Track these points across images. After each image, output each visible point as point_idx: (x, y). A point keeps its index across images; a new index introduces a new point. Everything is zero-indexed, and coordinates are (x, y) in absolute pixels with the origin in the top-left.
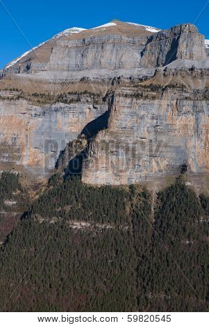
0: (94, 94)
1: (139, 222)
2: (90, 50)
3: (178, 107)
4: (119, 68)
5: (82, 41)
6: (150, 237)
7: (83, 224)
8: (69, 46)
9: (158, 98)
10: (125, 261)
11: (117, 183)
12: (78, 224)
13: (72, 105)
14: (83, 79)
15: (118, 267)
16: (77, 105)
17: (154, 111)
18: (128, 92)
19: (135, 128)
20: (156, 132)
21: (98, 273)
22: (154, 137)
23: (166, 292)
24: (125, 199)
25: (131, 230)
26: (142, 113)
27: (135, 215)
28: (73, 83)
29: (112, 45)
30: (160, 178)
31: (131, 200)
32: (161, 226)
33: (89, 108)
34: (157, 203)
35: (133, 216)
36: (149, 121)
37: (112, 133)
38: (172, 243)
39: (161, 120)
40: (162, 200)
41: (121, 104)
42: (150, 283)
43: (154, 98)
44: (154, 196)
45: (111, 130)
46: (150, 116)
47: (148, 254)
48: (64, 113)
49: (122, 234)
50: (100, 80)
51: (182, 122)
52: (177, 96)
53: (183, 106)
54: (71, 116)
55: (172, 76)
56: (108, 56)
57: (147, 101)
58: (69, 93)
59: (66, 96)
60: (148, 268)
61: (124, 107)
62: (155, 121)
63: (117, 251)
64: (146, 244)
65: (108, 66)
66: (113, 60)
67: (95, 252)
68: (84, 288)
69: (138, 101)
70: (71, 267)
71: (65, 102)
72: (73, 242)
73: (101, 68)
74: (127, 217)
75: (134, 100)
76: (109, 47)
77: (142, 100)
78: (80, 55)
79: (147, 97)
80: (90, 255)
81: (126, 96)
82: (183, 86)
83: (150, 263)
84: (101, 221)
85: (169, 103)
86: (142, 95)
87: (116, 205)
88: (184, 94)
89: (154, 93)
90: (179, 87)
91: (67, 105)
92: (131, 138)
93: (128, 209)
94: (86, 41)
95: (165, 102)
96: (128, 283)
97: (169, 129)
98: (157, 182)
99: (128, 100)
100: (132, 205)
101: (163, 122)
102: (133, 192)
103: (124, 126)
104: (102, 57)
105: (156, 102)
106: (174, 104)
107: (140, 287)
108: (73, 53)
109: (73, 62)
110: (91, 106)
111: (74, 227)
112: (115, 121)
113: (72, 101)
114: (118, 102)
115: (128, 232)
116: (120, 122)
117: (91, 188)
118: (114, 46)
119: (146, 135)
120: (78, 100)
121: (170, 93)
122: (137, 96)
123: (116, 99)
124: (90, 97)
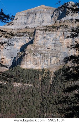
0: (30, 33)
1: (44, 83)
2: (30, 16)
3: (65, 35)
4: (42, 23)
5: (27, 13)
6: (49, 90)
7: (19, 84)
8: (22, 15)
9: (55, 31)
10: (36, 100)
11: (37, 68)
12: (16, 84)
13: (20, 37)
14: (26, 28)
15: (32, 102)
16: (22, 37)
17: (54, 36)
18: (42, 29)
19: (45, 44)
20: (55, 46)
21: (22, 105)
22: (54, 48)
23: (53, 113)
24: (40, 75)
25: (41, 87)
26: (48, 37)
27: (43, 81)
28: (22, 29)
29: (39, 13)
30: (56, 66)
31: (42, 75)
32: (54, 85)
33: (28, 39)
34: (54, 76)
35: (42, 81)
36: (51, 41)
37: (34, 46)
38: (58, 92)
39: (57, 41)
40: (56, 75)
41: (39, 34)
42: (46, 109)
43: (53, 31)
44: (53, 73)
45: (34, 45)
46: (52, 39)
47: (46, 97)
48: (17, 41)
49: (36, 88)
50: (33, 28)
51: (66, 42)
52: (64, 30)
53: (67, 34)
54: (20, 42)
55: (62, 23)
56: (38, 18)
57: (50, 32)
58: (20, 33)
59: (18, 34)
60: (46, 103)
61: (40, 35)
62: (54, 41)
63: (32, 95)
64: (46, 93)
65: (38, 22)
66: (40, 19)
67: (23, 96)
68: (15, 111)
69: (46, 32)
70: (11, 102)
71: (18, 36)
72: (13, 91)
73: (35, 23)
74: (39, 82)
75: (45, 32)
76: (38, 14)
77: (48, 32)
78: (26, 19)
79: (50, 31)
80: (20, 97)
81: (41, 30)
82: (66, 26)
83: (47, 100)
84: (26, 83)
85: (61, 33)
86: (48, 30)
87: (34, 77)
88: (67, 29)
89: (54, 29)
90: (65, 26)
91: (18, 37)
92: (43, 48)
93: (40, 78)
94: (29, 13)
95: (58, 33)
96: (36, 109)
97: (61, 45)
98: (55, 68)
99: (42, 32)
100: (42, 77)
101: (58, 41)
102: (43, 71)
103: (40, 43)
104: (35, 18)
105: (55, 32)
106: (63, 33)
107: (41, 111)
108: (23, 18)
109: (23, 22)
110: (28, 38)
111: (15, 85)
112: (36, 41)
113: (20, 36)
114: (37, 32)
115: (39, 88)
116: (38, 41)
117: (24, 69)
118: (40, 14)
119: (50, 47)
120: (23, 35)
121: (61, 29)
122: (46, 30)
123: (37, 31)
124: (28, 34)
